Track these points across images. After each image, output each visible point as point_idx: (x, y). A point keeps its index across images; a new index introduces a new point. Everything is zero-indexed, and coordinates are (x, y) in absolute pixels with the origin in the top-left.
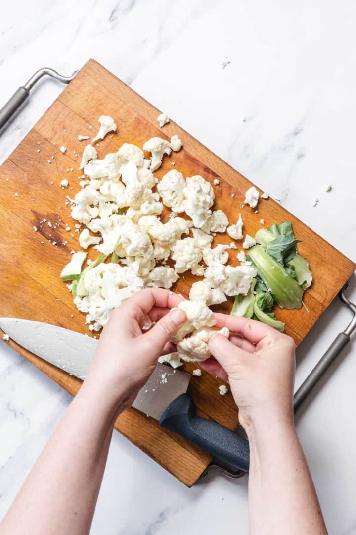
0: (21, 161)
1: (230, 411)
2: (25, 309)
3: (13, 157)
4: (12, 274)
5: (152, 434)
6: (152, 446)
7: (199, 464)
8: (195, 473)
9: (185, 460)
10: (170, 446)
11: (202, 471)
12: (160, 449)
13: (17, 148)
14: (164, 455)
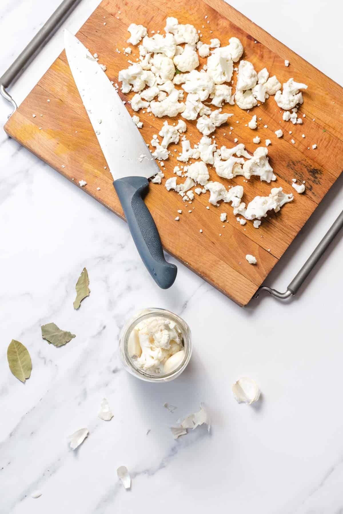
0: (90, 33)
1: (277, 240)
2: (98, 158)
3: (82, 30)
4: (85, 129)
5: (211, 262)
6: (210, 271)
7: (252, 286)
8: (249, 293)
9: (240, 282)
10: (226, 271)
11: (255, 292)
12: (218, 274)
13: (86, 22)
14: (222, 278)
